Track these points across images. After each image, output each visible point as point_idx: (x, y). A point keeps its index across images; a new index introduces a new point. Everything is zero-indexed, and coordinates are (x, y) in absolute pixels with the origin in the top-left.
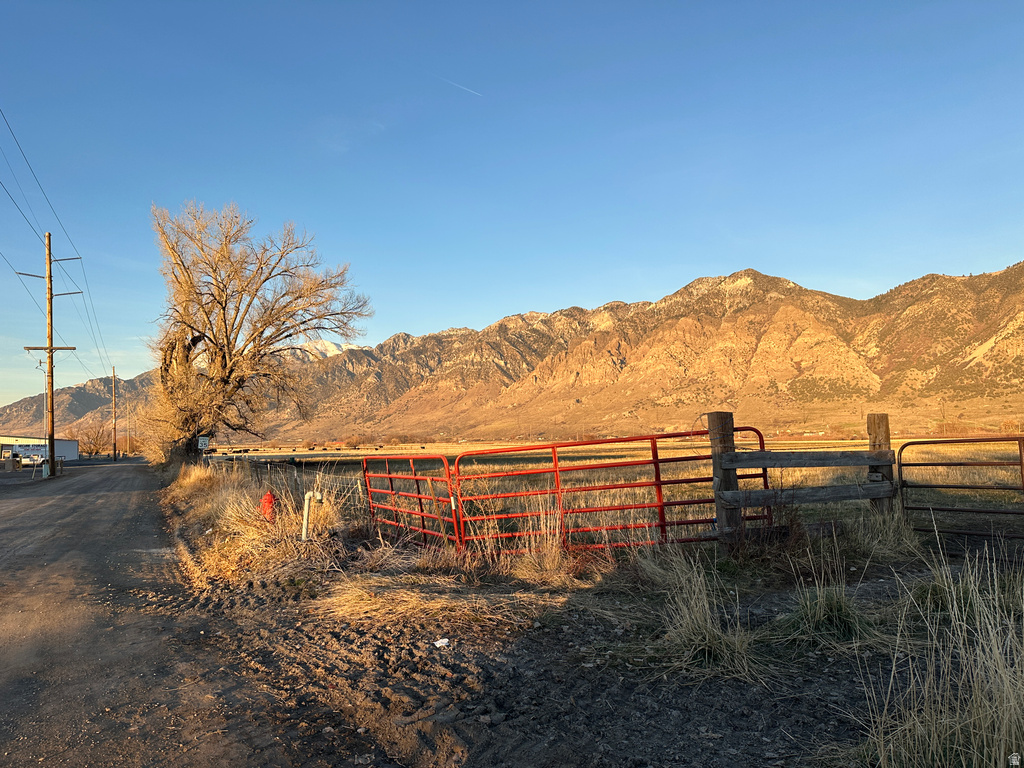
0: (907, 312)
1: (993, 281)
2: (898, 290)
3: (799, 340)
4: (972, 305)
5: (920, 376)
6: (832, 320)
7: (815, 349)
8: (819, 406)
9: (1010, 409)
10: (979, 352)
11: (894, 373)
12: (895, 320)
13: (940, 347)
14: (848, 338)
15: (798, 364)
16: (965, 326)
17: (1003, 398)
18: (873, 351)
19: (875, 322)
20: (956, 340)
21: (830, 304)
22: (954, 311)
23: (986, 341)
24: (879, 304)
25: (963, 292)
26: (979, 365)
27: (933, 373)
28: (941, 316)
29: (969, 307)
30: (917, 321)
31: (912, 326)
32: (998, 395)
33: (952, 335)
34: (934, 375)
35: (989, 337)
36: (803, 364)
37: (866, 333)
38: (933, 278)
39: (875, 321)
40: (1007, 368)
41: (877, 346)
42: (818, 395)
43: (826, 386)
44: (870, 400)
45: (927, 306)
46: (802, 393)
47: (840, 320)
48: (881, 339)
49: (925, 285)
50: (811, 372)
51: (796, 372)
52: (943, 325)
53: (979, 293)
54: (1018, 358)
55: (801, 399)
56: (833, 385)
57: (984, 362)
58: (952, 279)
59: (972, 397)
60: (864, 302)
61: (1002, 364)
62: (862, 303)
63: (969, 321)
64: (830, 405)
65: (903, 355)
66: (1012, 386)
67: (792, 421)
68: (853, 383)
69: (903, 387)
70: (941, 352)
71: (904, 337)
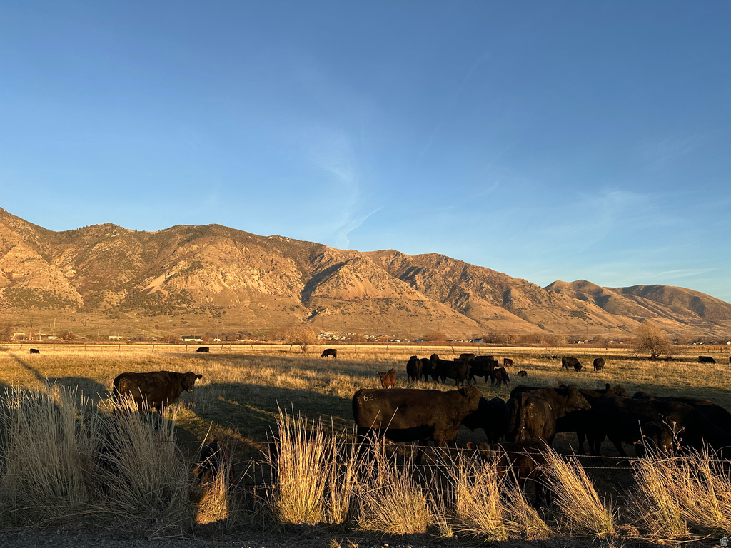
0: (96, 247)
1: (152, 237)
2: (86, 230)
3: (10, 254)
4: (140, 251)
5: (114, 296)
6: (32, 242)
7: (26, 264)
8: (37, 312)
9: (188, 324)
10: (156, 283)
11: (92, 291)
12: (85, 251)
13: (124, 277)
14: (48, 259)
15: (9, 275)
16: (139, 264)
17: (180, 316)
18: (72, 273)
19: (69, 251)
20: (134, 273)
21: (30, 229)
22: (130, 253)
23: (158, 276)
24: (70, 237)
25: (133, 240)
26: (158, 292)
27: (123, 294)
28: (121, 255)
29: (139, 252)
30: (104, 256)
31: (101, 258)
32: (177, 314)
33: (131, 269)
34: (124, 296)
35: (161, 274)
36: (15, 275)
37: (62, 258)
38: (113, 227)
39: (69, 249)
40: (178, 297)
41: (73, 269)
42: (35, 303)
43: (41, 296)
44: (80, 310)
45: (111, 245)
46: (19, 300)
47: (38, 244)
48: (77, 265)
49: (106, 230)
50: (26, 283)
51: (8, 281)
52: (124, 261)
53: (144, 243)
54: (184, 290)
55: (18, 306)
56: (46, 295)
57: (162, 291)
58: (126, 231)
59: (159, 314)
60: (57, 233)
61: (174, 293)
62: (55, 234)
63: (140, 261)
64: (47, 312)
65: (95, 278)
66: (183, 309)
67: (18, 325)
68: (64, 296)
69: (104, 303)
70: (125, 280)
71: (96, 265)
